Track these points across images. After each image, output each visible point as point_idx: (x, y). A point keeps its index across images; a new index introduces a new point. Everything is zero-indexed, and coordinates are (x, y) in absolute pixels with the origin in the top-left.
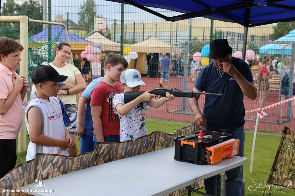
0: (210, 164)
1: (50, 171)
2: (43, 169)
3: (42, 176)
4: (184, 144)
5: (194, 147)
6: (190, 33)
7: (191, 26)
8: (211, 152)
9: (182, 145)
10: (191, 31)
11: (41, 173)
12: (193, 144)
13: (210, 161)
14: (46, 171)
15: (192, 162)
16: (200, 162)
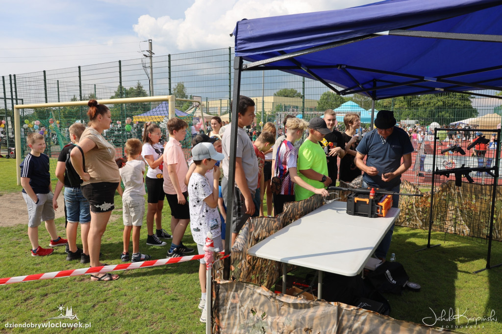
0: (382, 216)
1: (260, 232)
2: (256, 231)
3: (254, 236)
4: (357, 201)
5: (367, 203)
6: (263, 106)
7: (263, 101)
8: (381, 206)
9: (356, 201)
10: (263, 105)
11: (254, 234)
12: (367, 200)
13: (382, 213)
14: (257, 232)
15: (366, 216)
16: (373, 216)
